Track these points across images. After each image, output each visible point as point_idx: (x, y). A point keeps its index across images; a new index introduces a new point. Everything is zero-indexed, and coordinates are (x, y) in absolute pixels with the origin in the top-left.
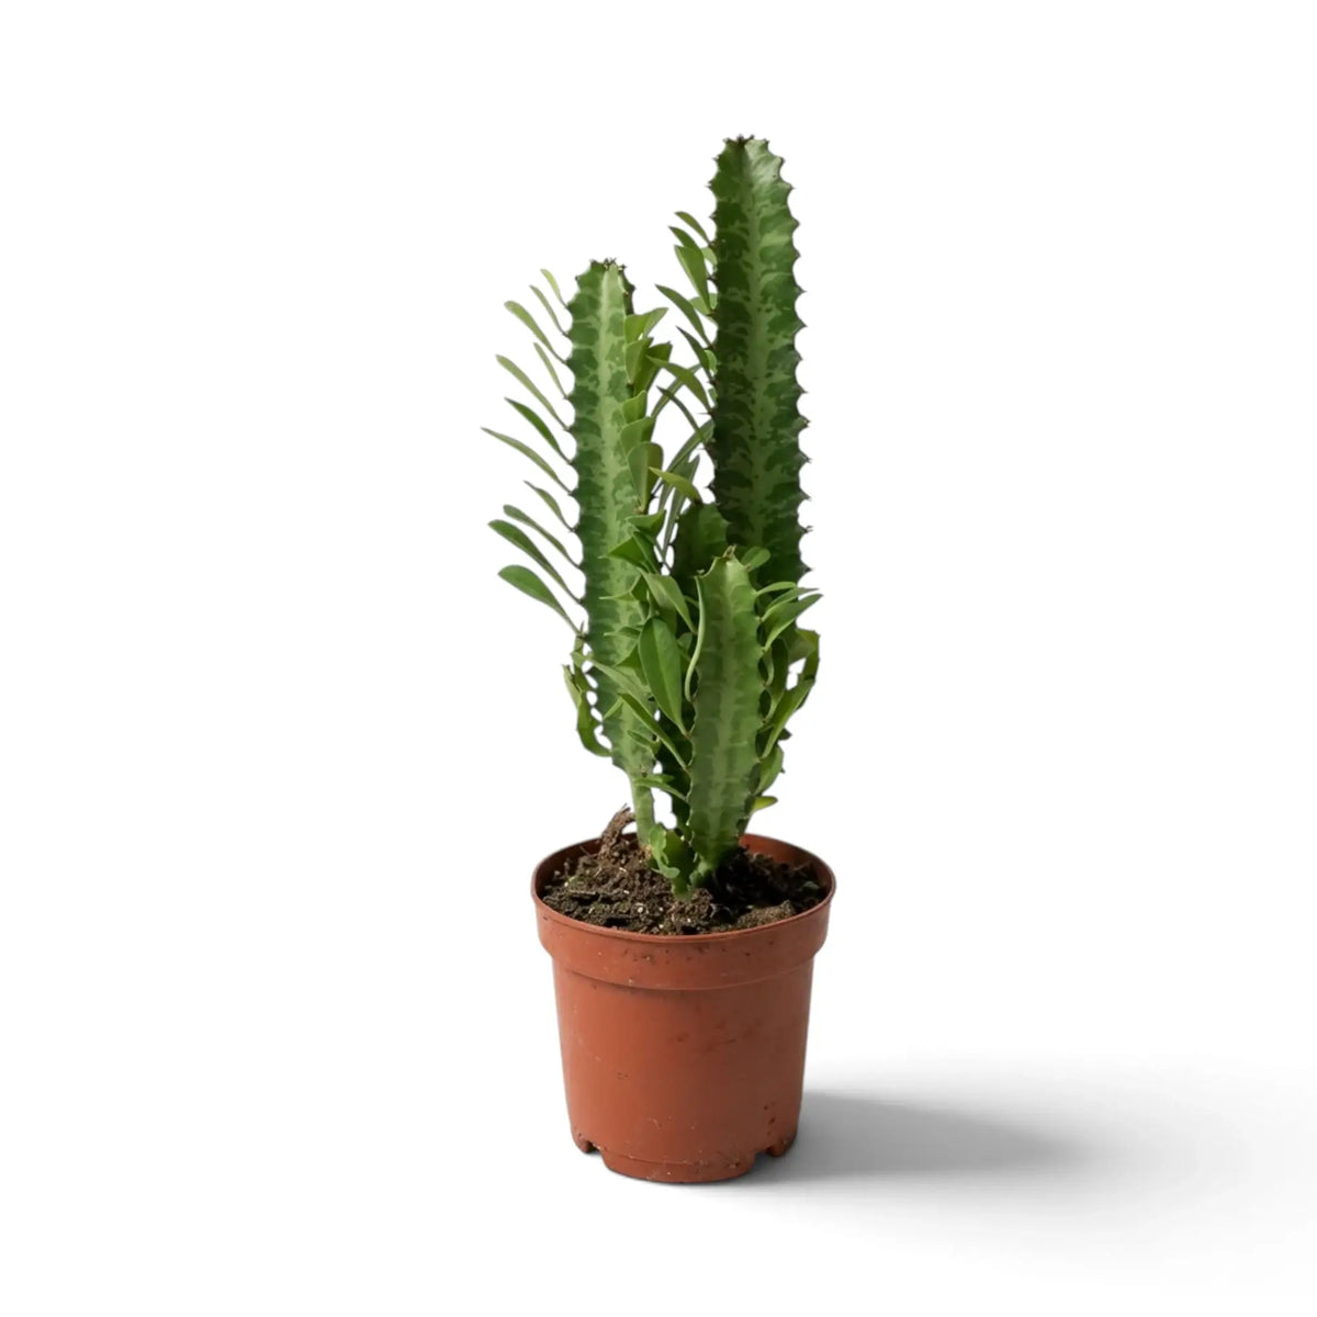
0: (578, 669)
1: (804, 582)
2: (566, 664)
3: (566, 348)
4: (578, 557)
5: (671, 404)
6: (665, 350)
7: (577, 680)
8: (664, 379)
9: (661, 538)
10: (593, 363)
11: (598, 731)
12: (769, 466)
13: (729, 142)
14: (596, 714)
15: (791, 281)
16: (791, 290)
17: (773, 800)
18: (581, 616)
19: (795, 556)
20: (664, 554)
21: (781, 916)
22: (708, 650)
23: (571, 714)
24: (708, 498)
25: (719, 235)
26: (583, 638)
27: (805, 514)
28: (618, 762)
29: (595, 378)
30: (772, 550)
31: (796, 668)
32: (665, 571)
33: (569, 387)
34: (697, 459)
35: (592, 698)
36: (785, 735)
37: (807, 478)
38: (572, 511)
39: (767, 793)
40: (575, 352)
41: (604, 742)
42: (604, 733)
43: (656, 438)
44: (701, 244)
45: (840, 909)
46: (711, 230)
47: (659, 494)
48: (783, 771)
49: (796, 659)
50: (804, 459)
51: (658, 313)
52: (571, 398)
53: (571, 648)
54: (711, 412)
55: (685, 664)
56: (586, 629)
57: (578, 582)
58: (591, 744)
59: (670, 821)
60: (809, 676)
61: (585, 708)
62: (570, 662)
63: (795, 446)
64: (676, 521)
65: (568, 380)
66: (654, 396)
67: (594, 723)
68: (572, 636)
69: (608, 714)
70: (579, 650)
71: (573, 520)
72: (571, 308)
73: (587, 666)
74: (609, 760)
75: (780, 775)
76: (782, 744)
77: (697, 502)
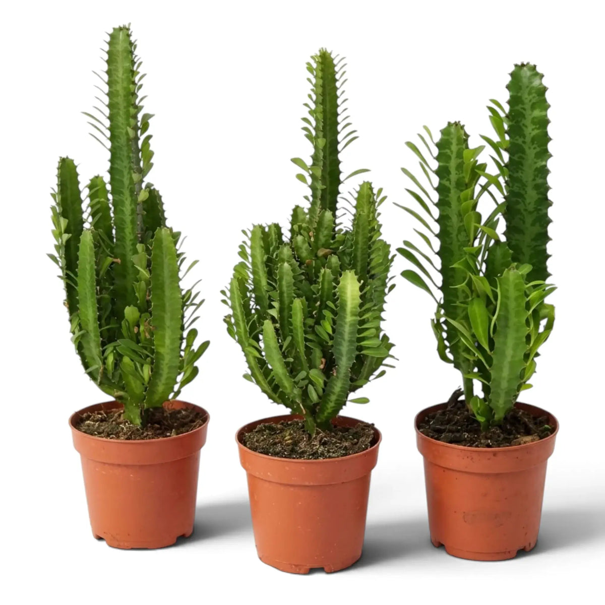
0: (438, 320)
1: (549, 281)
2: (433, 318)
3: (435, 165)
4: (439, 267)
5: (486, 193)
6: (483, 167)
7: (437, 326)
8: (483, 181)
9: (480, 258)
10: (449, 173)
11: (448, 350)
12: (533, 224)
13: (516, 65)
14: (446, 343)
15: (546, 134)
16: (545, 139)
17: (530, 386)
18: (439, 295)
19: (545, 268)
20: (481, 265)
21: (532, 441)
22: (502, 313)
23: (435, 343)
24: (503, 239)
25: (511, 111)
26: (440, 306)
27: (550, 248)
28: (457, 366)
29: (449, 180)
30: (533, 265)
31: (544, 322)
32: (481, 275)
33: (436, 184)
34: (498, 219)
35: (445, 335)
36: (537, 355)
37: (551, 230)
38: (437, 244)
39: (528, 382)
40: (439, 167)
41: (451, 356)
42: (450, 352)
43: (478, 209)
44: (502, 115)
45: (561, 438)
46: (507, 108)
47: (479, 236)
48: (535, 372)
49: (543, 318)
50: (550, 221)
51: (481, 148)
52: (437, 189)
53: (435, 310)
54: (505, 198)
55: (490, 320)
56: (442, 302)
57: (439, 279)
58: (444, 358)
59: (481, 395)
60: (549, 327)
61: (441, 340)
62: (434, 317)
63: (546, 214)
64: (488, 250)
65: (436, 180)
66: (478, 189)
67: (446, 347)
68: (436, 305)
69: (452, 344)
70: (438, 312)
71: (437, 248)
72: (438, 145)
73: (442, 320)
74: (452, 365)
75: (534, 374)
76: (536, 359)
77: (498, 242)
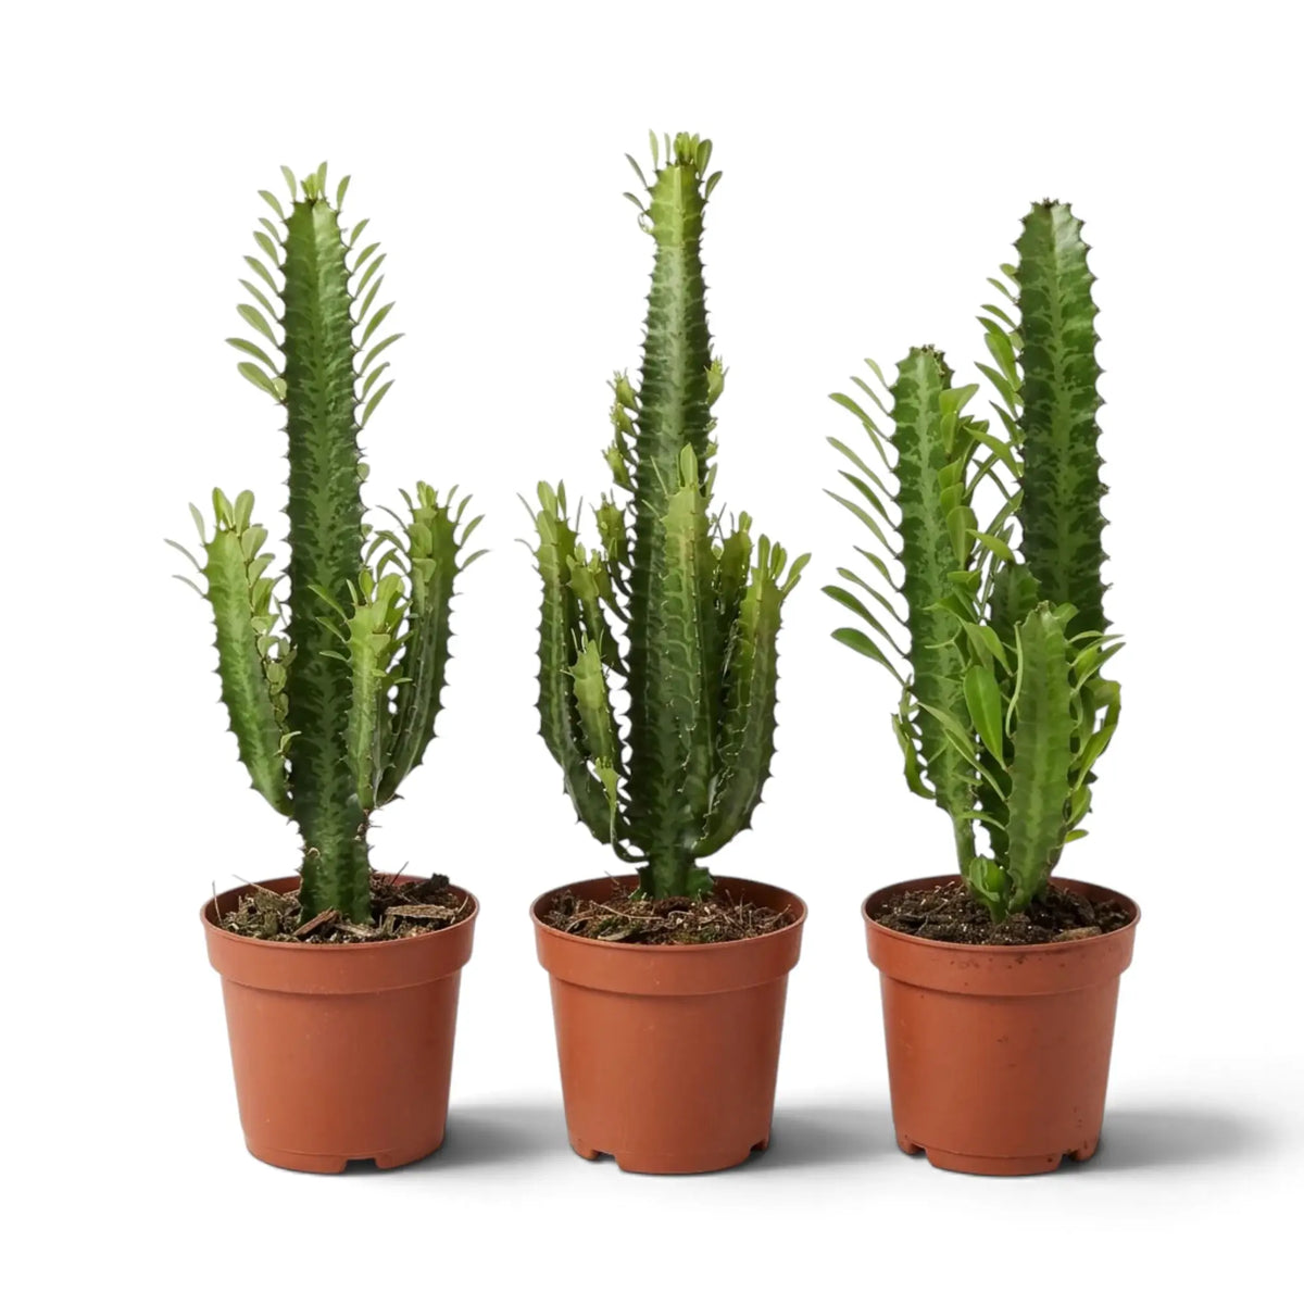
0: (905, 718)
1: (1109, 631)
2: (895, 713)
3: (889, 427)
4: (905, 615)
5: (987, 478)
6: (984, 426)
7: (904, 729)
8: (983, 453)
9: (980, 594)
10: (915, 439)
11: (924, 774)
12: (1073, 529)
13: (1035, 205)
14: (922, 760)
17: (1083, 833)
18: (906, 669)
19: (1099, 611)
20: (982, 606)
21: (1089, 935)
22: (1025, 693)
23: (898, 760)
24: (1020, 559)
25: (1024, 321)
26: (909, 690)
27: (1106, 573)
28: (943, 803)
29: (917, 452)
30: (1077, 605)
31: (1101, 714)
32: (983, 623)
33: (894, 462)
34: (1011, 528)
35: (918, 745)
36: (1091, 778)
37: (1107, 538)
38: (899, 573)
39: (1077, 827)
40: (898, 429)
41: (930, 786)
42: (928, 777)
43: (974, 505)
45: (1144, 934)
47: (977, 557)
48: (1090, 811)
49: (1100, 706)
50: (1104, 523)
51: (972, 389)
52: (896, 472)
53: (899, 697)
54: (1020, 481)
56: (912, 681)
57: (904, 639)
58: (915, 786)
59: (991, 854)
60: (1111, 721)
61: (911, 753)
62: (897, 710)
63: (1097, 510)
64: (993, 581)
65: (893, 455)
66: (972, 470)
67: (919, 768)
68: (900, 688)
69: (933, 758)
70: (905, 702)
71: (900, 581)
72: (893, 391)
73: (912, 716)
74: (934, 801)
75: (1088, 814)
76: (1091, 786)
77: (1011, 563)
